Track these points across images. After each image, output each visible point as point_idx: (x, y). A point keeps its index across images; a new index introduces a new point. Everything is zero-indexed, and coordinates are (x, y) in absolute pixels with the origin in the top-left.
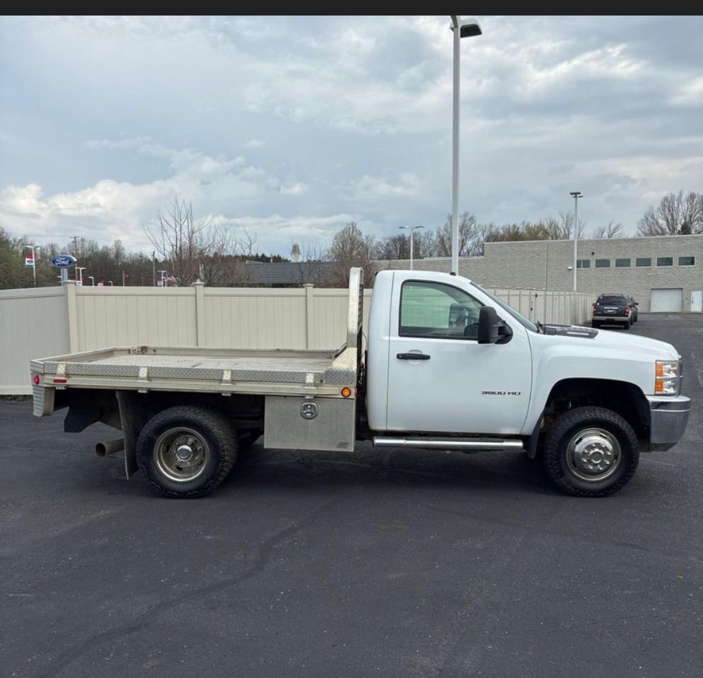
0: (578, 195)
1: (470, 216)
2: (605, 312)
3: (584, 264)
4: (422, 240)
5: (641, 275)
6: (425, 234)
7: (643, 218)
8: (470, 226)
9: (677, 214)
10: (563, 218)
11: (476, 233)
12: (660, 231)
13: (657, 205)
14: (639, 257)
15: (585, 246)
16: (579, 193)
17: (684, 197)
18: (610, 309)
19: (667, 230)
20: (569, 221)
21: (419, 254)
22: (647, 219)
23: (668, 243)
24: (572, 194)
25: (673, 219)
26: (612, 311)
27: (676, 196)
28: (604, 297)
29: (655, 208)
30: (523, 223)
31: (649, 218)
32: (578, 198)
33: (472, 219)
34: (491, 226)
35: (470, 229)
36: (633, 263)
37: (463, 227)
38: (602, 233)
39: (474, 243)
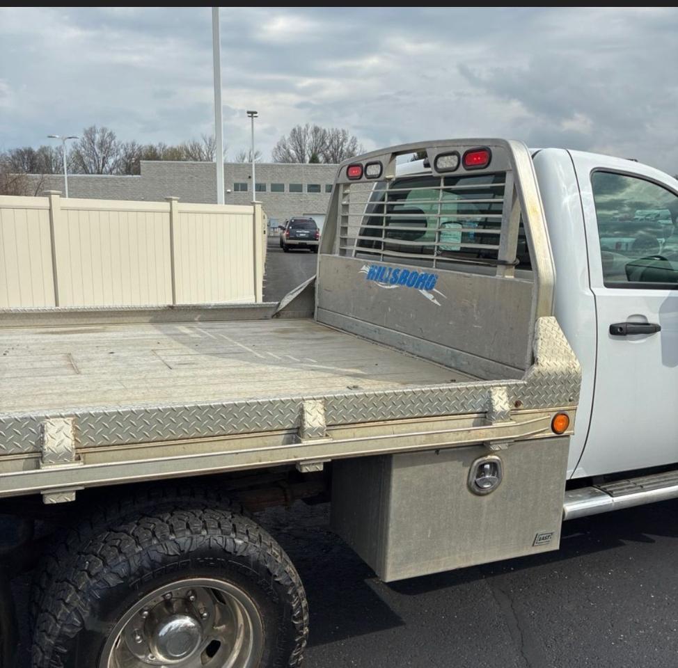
0: (254, 115)
1: (109, 132)
2: (297, 236)
3: (241, 188)
4: (54, 155)
5: (294, 200)
6: (57, 148)
7: (276, 147)
8: (110, 143)
9: (305, 145)
10: (206, 142)
11: (118, 150)
12: (291, 160)
13: (287, 136)
14: (292, 182)
15: (242, 169)
16: (256, 113)
17: (309, 131)
18: (303, 233)
19: (297, 160)
20: (212, 144)
21: (51, 170)
22: (279, 147)
23: (316, 171)
24: (248, 112)
25: (301, 150)
26: (304, 235)
27: (303, 128)
28: (295, 220)
29: (287, 138)
30: (160, 144)
31: (281, 146)
32: (254, 118)
33: (111, 135)
34: (133, 145)
35: (110, 145)
36: (287, 188)
37: (102, 144)
38: (243, 159)
39: (116, 162)
